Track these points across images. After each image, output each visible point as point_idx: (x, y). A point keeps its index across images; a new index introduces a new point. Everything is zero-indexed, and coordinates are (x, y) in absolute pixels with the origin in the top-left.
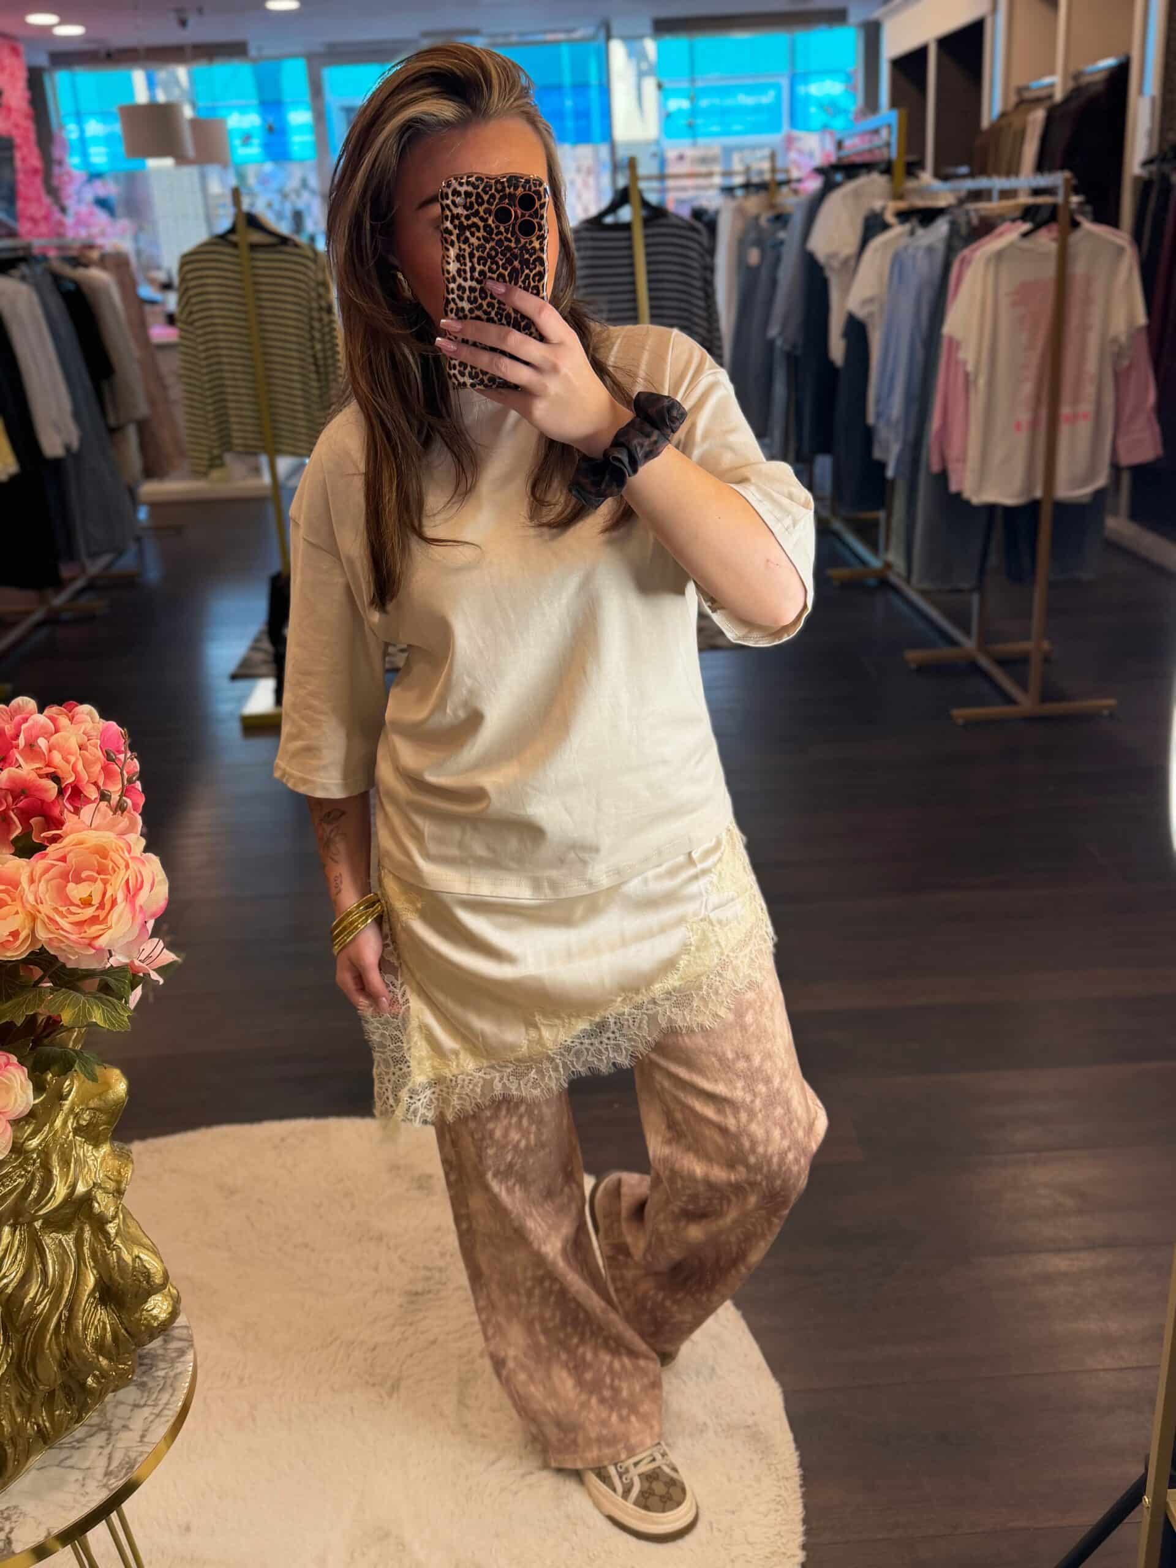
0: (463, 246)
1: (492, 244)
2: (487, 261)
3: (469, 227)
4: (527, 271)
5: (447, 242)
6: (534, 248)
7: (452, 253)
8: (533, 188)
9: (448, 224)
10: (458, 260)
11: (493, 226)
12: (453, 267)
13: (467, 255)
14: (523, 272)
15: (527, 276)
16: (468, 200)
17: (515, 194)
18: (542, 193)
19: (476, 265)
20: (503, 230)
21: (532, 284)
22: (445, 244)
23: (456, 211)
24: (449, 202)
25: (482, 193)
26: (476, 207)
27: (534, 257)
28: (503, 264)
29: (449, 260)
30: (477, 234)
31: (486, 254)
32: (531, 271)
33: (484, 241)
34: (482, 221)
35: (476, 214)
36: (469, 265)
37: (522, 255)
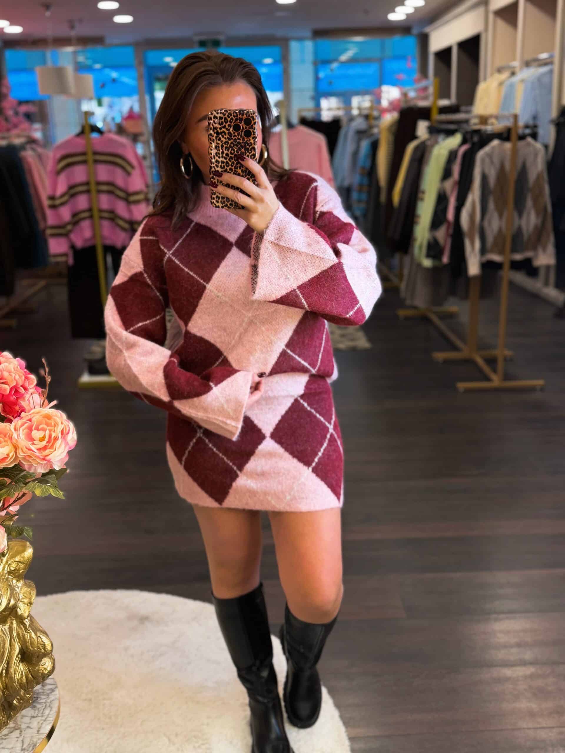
0: (218, 142)
1: (232, 141)
2: (229, 149)
3: (221, 133)
6: (251, 143)
7: (214, 145)
8: (250, 115)
10: (216, 149)
11: (232, 132)
12: (214, 152)
13: (220, 146)
16: (221, 120)
17: (242, 117)
19: (224, 151)
22: (210, 141)
23: (215, 126)
24: (212, 121)
25: (227, 117)
26: (224, 124)
28: (237, 150)
31: (229, 146)
32: (250, 153)
33: (228, 139)
34: (227, 130)
35: (224, 127)
36: (221, 151)
37: (245, 146)
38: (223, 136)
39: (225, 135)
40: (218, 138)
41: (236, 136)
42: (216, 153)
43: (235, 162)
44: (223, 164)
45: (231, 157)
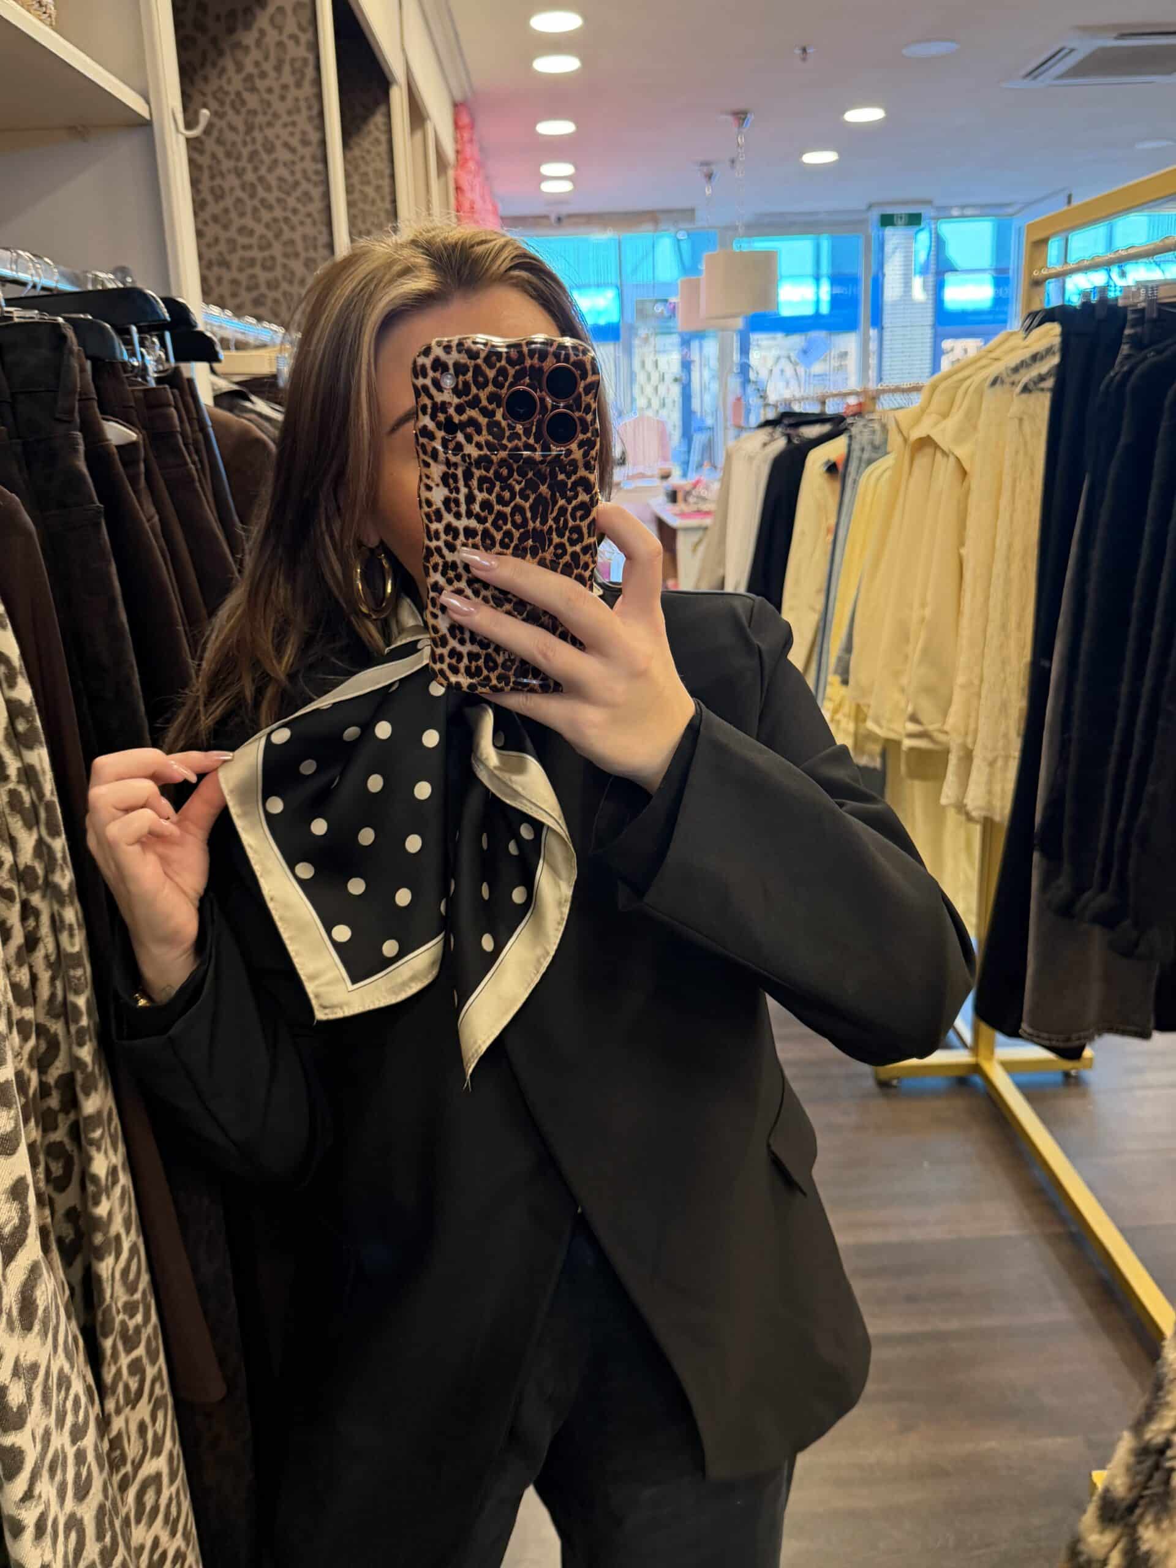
0: (453, 459)
1: (503, 454)
2: (494, 486)
3: (462, 426)
4: (562, 502)
5: (425, 453)
6: (574, 463)
7: (437, 470)
8: (573, 358)
9: (426, 421)
10: (446, 484)
11: (504, 423)
12: (438, 495)
13: (459, 472)
14: (555, 502)
15: (563, 511)
16: (461, 378)
17: (541, 369)
18: (589, 367)
19: (476, 492)
20: (521, 432)
21: (571, 523)
22: (423, 456)
23: (439, 398)
24: (428, 382)
25: (484, 367)
26: (474, 390)
27: (573, 478)
28: (522, 491)
29: (429, 482)
30: (476, 438)
31: (492, 471)
32: (569, 502)
33: (489, 450)
34: (485, 416)
35: (475, 403)
36: (464, 490)
37: (553, 475)
38: (469, 439)
39: (479, 432)
40: (451, 445)
41: (520, 439)
42: (447, 502)
43: (514, 530)
44: (474, 538)
45: (499, 512)
